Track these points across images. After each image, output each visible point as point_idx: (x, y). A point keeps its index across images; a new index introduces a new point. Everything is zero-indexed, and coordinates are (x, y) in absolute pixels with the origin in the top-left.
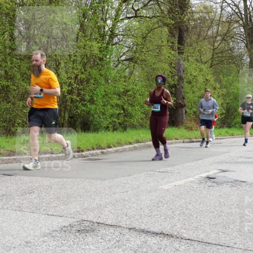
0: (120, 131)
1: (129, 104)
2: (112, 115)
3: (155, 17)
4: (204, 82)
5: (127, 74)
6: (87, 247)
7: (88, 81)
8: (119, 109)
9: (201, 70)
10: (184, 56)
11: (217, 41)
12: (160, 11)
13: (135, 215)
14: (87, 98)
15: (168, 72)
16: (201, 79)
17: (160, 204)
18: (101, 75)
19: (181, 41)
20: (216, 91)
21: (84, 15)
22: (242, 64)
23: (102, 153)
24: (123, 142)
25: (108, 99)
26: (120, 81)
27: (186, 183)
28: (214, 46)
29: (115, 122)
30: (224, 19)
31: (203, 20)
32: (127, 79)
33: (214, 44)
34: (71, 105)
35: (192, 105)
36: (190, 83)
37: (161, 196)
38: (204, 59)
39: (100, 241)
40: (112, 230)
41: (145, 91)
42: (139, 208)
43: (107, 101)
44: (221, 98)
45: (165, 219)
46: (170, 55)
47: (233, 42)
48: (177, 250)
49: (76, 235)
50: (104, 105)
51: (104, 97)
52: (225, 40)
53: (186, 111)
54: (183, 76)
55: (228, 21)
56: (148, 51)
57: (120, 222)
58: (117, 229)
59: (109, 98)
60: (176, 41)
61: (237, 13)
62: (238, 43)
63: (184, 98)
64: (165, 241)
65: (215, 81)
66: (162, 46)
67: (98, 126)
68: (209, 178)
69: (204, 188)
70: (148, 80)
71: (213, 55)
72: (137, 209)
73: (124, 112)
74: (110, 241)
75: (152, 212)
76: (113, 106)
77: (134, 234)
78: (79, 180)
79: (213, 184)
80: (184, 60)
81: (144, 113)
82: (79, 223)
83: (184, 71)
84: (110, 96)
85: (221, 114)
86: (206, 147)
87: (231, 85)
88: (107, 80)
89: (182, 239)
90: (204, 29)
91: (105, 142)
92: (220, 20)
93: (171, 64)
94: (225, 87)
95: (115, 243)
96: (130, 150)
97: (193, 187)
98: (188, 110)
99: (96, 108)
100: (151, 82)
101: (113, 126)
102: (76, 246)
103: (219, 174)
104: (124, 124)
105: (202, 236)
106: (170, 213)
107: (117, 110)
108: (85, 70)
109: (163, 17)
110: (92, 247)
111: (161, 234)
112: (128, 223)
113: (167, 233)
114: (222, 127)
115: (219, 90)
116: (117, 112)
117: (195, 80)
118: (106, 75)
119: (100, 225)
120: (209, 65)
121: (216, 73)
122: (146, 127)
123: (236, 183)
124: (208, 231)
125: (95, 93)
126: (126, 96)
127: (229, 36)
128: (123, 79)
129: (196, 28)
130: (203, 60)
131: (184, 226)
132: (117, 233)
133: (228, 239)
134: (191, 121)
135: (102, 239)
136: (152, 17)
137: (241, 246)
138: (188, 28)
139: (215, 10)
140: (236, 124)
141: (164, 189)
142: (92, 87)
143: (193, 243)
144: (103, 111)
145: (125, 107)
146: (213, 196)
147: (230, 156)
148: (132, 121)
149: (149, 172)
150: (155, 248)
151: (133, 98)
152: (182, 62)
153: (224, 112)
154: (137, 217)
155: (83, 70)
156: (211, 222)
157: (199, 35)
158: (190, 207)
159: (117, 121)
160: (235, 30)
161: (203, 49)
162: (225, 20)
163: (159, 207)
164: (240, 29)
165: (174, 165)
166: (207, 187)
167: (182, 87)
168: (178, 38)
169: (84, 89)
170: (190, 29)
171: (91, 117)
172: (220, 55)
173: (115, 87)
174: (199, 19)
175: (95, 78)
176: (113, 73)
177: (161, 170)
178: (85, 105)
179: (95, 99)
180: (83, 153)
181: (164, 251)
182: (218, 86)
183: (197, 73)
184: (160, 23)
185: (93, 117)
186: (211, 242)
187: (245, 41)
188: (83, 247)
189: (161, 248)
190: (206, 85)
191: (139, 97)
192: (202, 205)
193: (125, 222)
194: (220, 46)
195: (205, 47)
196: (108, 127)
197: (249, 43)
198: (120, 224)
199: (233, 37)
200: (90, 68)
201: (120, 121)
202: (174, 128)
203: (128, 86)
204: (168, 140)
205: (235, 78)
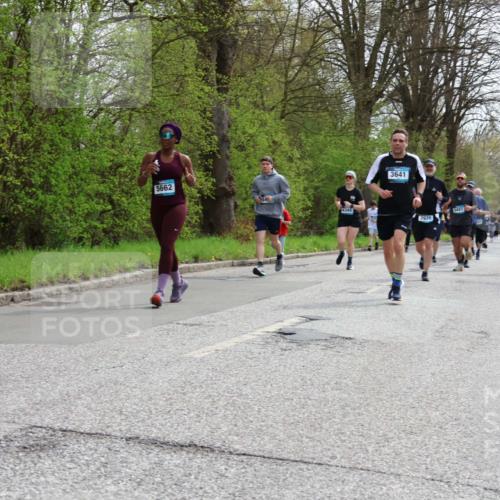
0: (106, 246)
1: (123, 191)
2: (88, 215)
3: (169, 18)
4: (270, 146)
5: (117, 132)
6: (42, 479)
7: (37, 146)
8: (102, 201)
9: (263, 124)
10: (230, 95)
11: (293, 68)
12: (179, 6)
13: (138, 412)
14: (37, 179)
15: (199, 127)
16: (263, 141)
17: (188, 388)
18: (65, 135)
19: (222, 66)
20: (293, 164)
21: (24, 11)
22: (341, 110)
23: (71, 289)
25: (79, 182)
26: (103, 146)
27: (237, 344)
28: (286, 76)
29: (95, 227)
30: (305, 25)
31: (265, 25)
32: (117, 142)
33: (287, 72)
34: (4, 194)
35: (247, 193)
36: (242, 148)
37: (188, 371)
38: (269, 103)
39: (68, 465)
40: (91, 443)
42: (145, 398)
43: (79, 186)
44: (302, 178)
45: (198, 416)
46: (201, 94)
47: (324, 68)
48: (222, 476)
49: (18, 458)
50: (72, 195)
51: (70, 177)
52: (307, 65)
53: (235, 203)
54: (229, 135)
55: (313, 29)
56: (157, 87)
57: (108, 427)
58: (103, 441)
59: (82, 180)
60: (213, 66)
61: (328, 13)
62: (333, 70)
63: (231, 178)
64: (199, 460)
65: (290, 145)
66: (185, 76)
67: (60, 237)
68: (283, 333)
69: (273, 352)
71: (285, 93)
72: (141, 400)
73: (114, 208)
74: (88, 465)
75: (171, 404)
76: (89, 195)
77: (136, 449)
78: (24, 345)
79: (291, 344)
80: (230, 104)
82: (24, 433)
83: (229, 126)
84: (84, 176)
85: (304, 210)
87: (321, 151)
88: (76, 145)
89: (231, 453)
90: (266, 42)
92: (296, 26)
93: (204, 111)
94: (311, 156)
95: (98, 469)
96: (127, 282)
97: (252, 353)
98: (239, 202)
99: (56, 201)
101: (93, 237)
102: (18, 478)
103: (301, 326)
104: (113, 232)
105: (269, 447)
106: (207, 404)
107: (98, 203)
108: (31, 125)
109: (186, 19)
110: (51, 479)
111: (190, 446)
112: (123, 429)
113: (202, 444)
114: (305, 234)
115: (299, 162)
116: (99, 208)
117: (251, 143)
118: (74, 135)
119: (69, 434)
120: (279, 114)
121: (293, 130)
123: (333, 341)
124: (282, 436)
125: (53, 170)
126: (115, 175)
127: (315, 58)
128: (109, 142)
129: (251, 42)
130: (266, 103)
131: (235, 428)
132: (102, 449)
133: (320, 449)
134: (247, 224)
135: (72, 461)
136: (164, 19)
137: (344, 462)
138: (235, 42)
139: (286, 6)
141: (195, 359)
142: (46, 158)
143: (253, 460)
144: (70, 206)
145: (114, 197)
146: (290, 369)
147: (322, 290)
148: (130, 225)
149: (165, 327)
150: (179, 473)
152: (225, 107)
153: (310, 204)
154: (143, 415)
155: (26, 125)
156: (287, 419)
157: (258, 55)
158: (246, 390)
159: (99, 226)
160: (327, 45)
161: (266, 83)
162: (307, 27)
163: (184, 394)
164: (336, 44)
165: (215, 312)
166: (279, 352)
167: (228, 158)
168: (217, 60)
169: (29, 163)
170: (240, 43)
171: (47, 220)
172: (299, 94)
173: (94, 158)
174: (257, 23)
175: (52, 140)
176: (89, 130)
177: (189, 321)
178: (31, 195)
179: (54, 182)
180: (31, 292)
181: (196, 478)
182: (297, 154)
183: (255, 128)
184: (181, 31)
185: (51, 218)
186: (285, 456)
187: (345, 67)
188: (33, 481)
189: (190, 474)
190: (273, 153)
192: (269, 387)
193: (118, 426)
194: (299, 76)
195: (270, 79)
196: (80, 239)
197: (353, 72)
198: (109, 430)
199: (322, 60)
200: (41, 119)
201: (105, 226)
202: (214, 238)
203: (119, 157)
204: (202, 261)
205: (329, 139)
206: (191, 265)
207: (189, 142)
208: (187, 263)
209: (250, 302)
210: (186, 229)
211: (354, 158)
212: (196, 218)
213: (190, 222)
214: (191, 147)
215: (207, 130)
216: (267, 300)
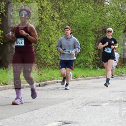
4: (39, 10)
20: (55, 22)
44: (60, 30)
65: (53, 9)
86: (66, 89)
87: (73, 13)
94: (66, 17)
115: (58, 20)
140: (80, 63)
147: (73, 104)
202: (2, 70)
205: (78, 5)
209: (26, 112)
211: (94, 17)
216: (37, 111)
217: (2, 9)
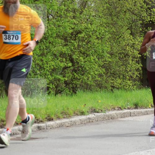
1: (81, 52)
2: (54, 70)
5: (77, 6)
8: (64, 60)
23: (39, 128)
24: (71, 112)
25: (48, 45)
26: (66, 16)
29: (59, 80)
32: (78, 14)
41: (106, 31)
43: (47, 48)
50: (42, 55)
59: (50, 43)
70: (111, 15)
73: (73, 65)
76: (55, 55)
81: (103, 67)
84: (51, 40)
91: (43, 112)
96: (82, 123)
100: (115, 19)
101: (56, 87)
104: (72, 84)
107: (62, 61)
116: (62, 65)
122: (106, 88)
126: (75, 40)
128: (71, 14)
144: (41, 63)
145: (74, 57)
148: (86, 78)
151: (87, 43)
159: (62, 79)
165: (151, 148)
173: (59, 26)
191: (97, 41)
201: (66, 79)
203: (79, 25)
204: (141, 108)
206: (132, 111)
207: (133, 14)
208: (129, 109)
210: (129, 82)
212: (136, 73)
213: (131, 77)
214: (135, 17)
215: (147, 4)
217: (152, 16)
